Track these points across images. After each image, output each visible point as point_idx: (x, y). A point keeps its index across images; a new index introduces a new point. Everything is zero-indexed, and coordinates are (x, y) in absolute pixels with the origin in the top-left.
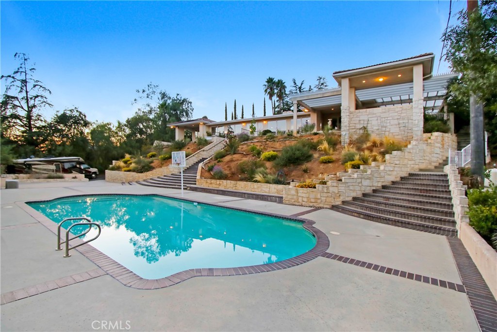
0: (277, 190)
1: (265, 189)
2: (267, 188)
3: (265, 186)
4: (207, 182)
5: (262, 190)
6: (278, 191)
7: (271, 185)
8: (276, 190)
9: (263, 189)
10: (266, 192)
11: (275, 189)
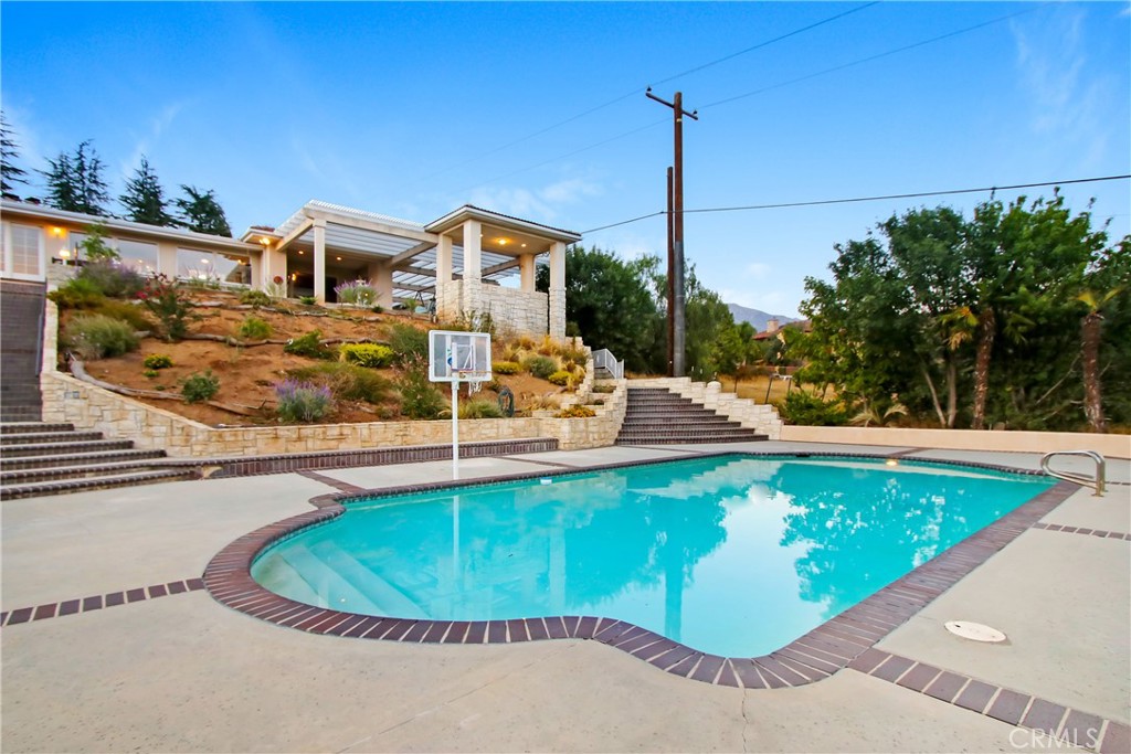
0: (514, 430)
1: (487, 432)
2: (492, 427)
3: (488, 425)
4: (276, 437)
5: (481, 434)
6: (516, 432)
7: (501, 421)
8: (511, 430)
9: (483, 432)
10: (490, 438)
11: (509, 427)
